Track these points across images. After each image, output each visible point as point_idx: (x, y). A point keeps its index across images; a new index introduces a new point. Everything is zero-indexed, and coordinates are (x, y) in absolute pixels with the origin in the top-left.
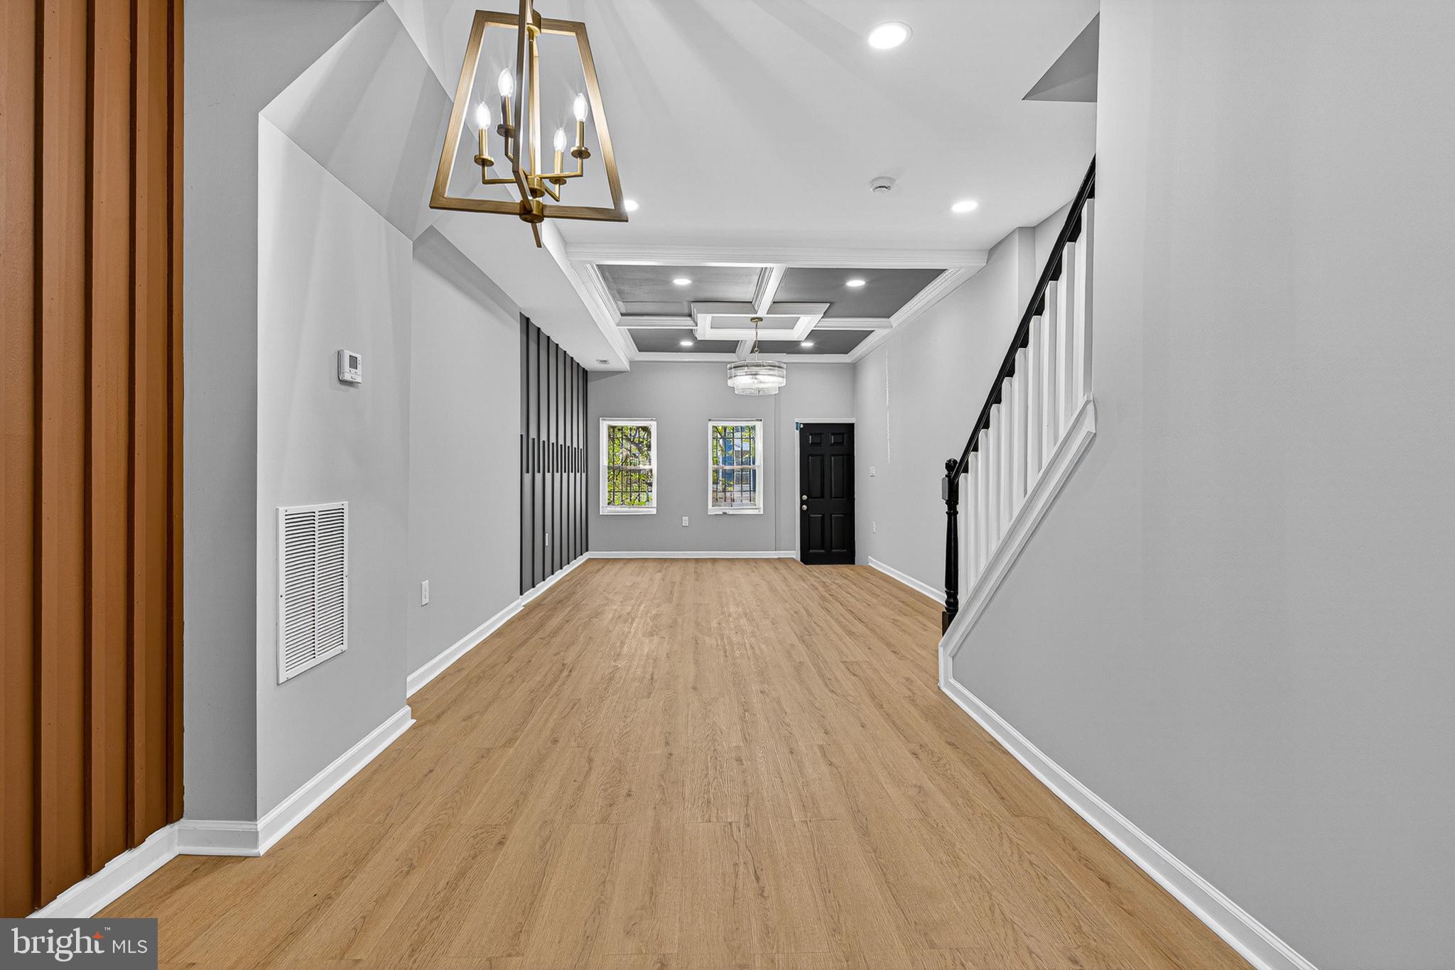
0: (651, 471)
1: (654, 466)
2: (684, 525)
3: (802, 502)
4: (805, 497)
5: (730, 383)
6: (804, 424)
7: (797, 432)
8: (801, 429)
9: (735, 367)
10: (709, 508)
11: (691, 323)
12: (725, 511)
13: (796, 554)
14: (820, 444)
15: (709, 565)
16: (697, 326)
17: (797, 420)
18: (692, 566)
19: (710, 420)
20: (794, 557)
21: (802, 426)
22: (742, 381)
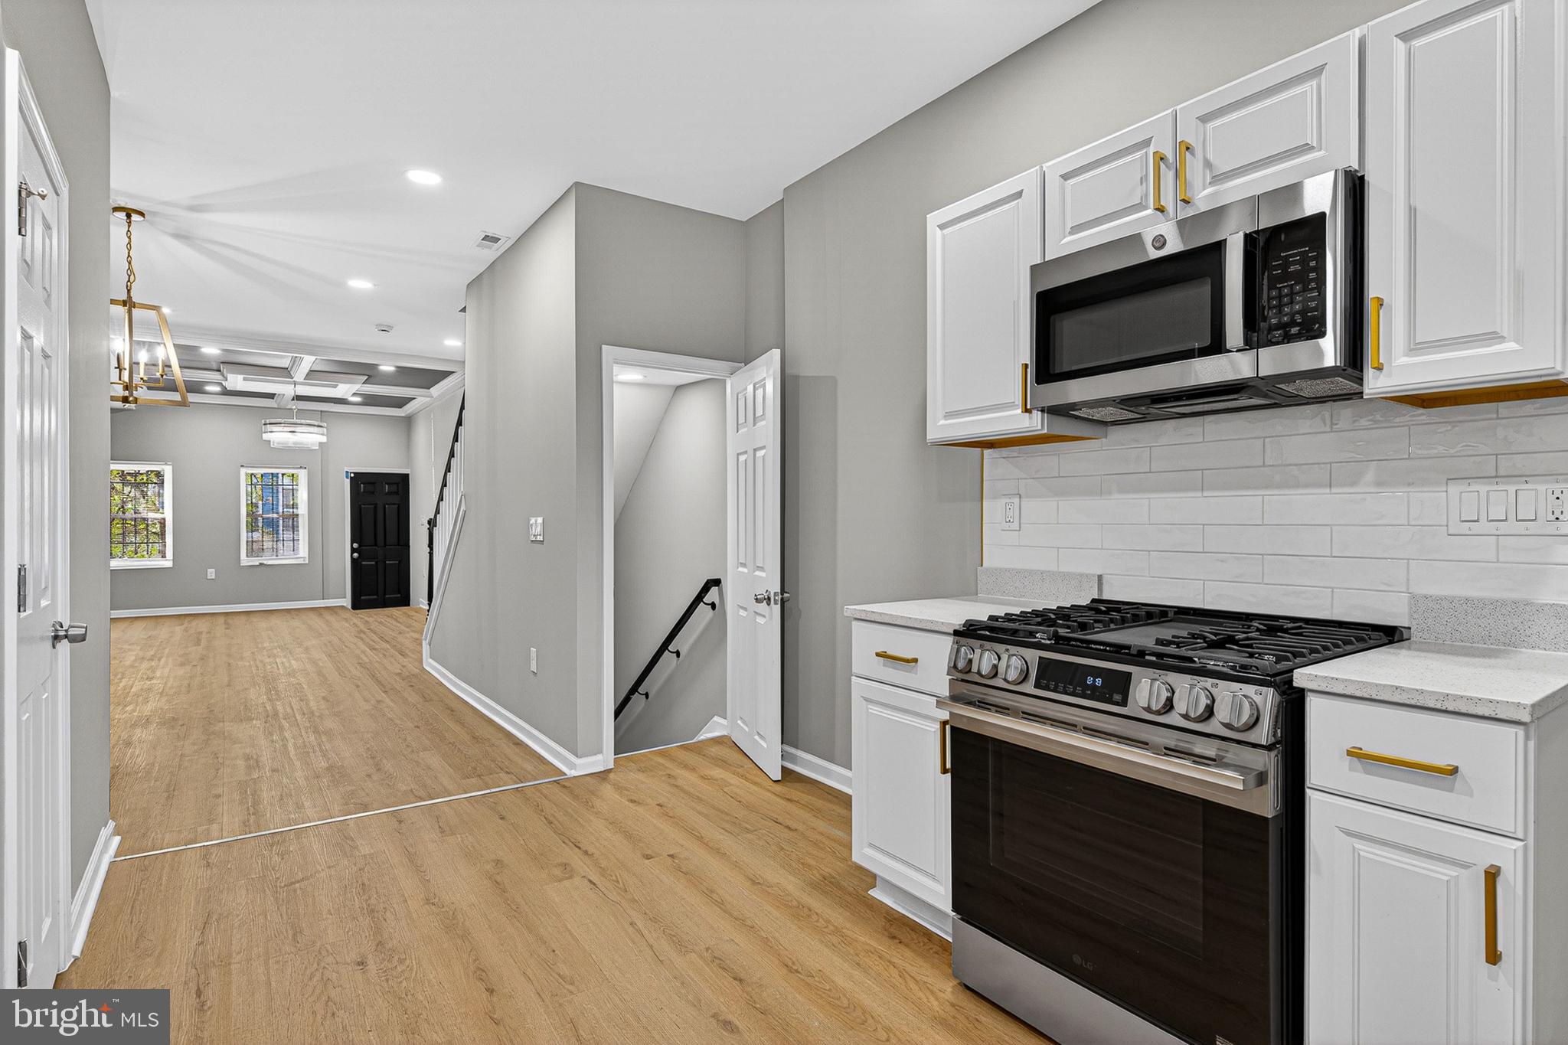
0: (163, 523)
1: (168, 514)
2: (209, 578)
3: (353, 551)
4: (355, 545)
5: (265, 436)
6: (354, 473)
7: (348, 481)
8: (351, 478)
9: (270, 424)
10: (242, 558)
11: (220, 377)
12: (261, 562)
13: (347, 602)
14: (373, 493)
15: (243, 618)
16: (226, 380)
17: (346, 469)
18: (221, 620)
19: (242, 466)
20: (345, 605)
21: (352, 475)
22: (279, 436)
